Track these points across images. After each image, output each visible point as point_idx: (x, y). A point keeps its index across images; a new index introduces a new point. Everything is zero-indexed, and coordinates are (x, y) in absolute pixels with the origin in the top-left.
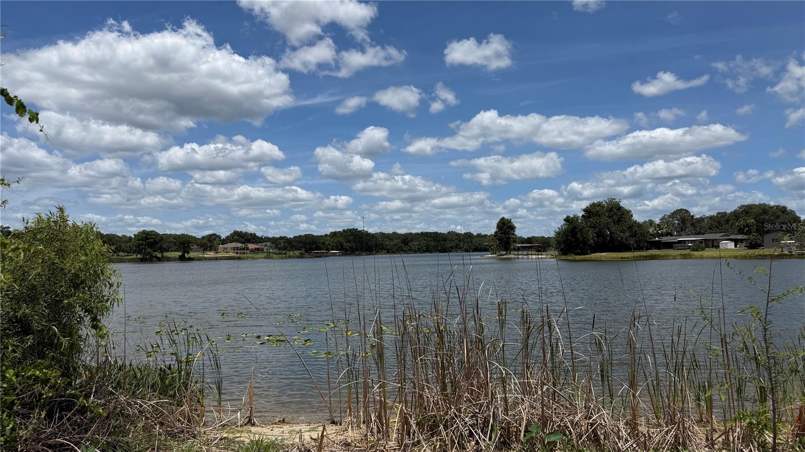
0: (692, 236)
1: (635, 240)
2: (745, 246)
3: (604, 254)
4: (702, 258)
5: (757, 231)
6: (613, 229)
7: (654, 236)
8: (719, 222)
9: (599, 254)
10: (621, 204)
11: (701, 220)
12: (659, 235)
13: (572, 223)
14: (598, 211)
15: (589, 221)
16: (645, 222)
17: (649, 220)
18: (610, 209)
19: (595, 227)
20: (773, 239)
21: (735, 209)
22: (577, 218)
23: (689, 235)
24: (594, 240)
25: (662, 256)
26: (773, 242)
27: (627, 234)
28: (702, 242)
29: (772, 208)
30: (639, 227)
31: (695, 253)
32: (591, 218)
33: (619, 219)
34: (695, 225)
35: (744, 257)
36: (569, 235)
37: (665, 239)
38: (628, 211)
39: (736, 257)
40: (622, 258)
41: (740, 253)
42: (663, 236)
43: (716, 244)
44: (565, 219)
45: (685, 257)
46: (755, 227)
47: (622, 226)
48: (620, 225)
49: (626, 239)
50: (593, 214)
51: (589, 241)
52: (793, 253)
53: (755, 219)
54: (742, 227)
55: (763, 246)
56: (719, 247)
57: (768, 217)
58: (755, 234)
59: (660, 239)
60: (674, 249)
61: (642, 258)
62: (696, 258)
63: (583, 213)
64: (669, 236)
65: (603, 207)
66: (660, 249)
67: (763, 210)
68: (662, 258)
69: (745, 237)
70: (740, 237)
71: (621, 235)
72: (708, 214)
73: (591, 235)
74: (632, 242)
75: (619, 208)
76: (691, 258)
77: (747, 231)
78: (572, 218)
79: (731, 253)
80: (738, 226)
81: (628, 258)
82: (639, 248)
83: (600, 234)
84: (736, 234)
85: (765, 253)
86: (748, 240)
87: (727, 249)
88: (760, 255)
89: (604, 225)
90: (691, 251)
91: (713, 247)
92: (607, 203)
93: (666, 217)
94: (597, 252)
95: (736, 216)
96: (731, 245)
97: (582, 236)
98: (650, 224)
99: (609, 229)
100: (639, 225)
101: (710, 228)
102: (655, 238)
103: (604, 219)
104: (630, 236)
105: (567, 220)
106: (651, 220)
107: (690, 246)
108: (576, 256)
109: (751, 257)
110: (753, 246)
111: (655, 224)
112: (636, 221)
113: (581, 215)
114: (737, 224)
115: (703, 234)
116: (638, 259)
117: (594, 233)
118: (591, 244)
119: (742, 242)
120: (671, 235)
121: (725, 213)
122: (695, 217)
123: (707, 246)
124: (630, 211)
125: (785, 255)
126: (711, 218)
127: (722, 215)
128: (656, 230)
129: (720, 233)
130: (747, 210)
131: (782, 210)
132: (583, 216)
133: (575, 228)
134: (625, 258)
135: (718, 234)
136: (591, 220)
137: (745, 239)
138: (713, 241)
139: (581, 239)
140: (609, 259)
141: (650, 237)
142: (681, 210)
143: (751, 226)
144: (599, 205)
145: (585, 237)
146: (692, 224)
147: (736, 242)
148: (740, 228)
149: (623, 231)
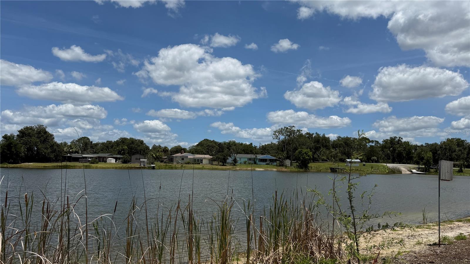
0: (91, 154)
1: (54, 155)
2: (121, 162)
3: (31, 164)
4: (97, 168)
5: (128, 153)
6: (40, 147)
7: (67, 153)
8: (107, 147)
9: (27, 163)
10: (47, 130)
11: (97, 145)
12: (70, 153)
13: (8, 140)
14: (30, 133)
15: (22, 139)
16: (61, 143)
17: (64, 142)
18: (39, 132)
19: (26, 144)
20: (136, 158)
21: (117, 139)
22: (13, 137)
23: (89, 153)
24: (25, 153)
25: (72, 166)
26: (136, 159)
27: (49, 150)
28: (97, 159)
29: (136, 140)
30: (58, 146)
31: (93, 165)
32: (24, 137)
33: (45, 139)
34: (94, 147)
35: (121, 168)
36: (5, 149)
37: (74, 155)
38: (51, 135)
39: (116, 168)
40: (44, 167)
41: (119, 165)
42: (73, 153)
43: (105, 160)
44: (3, 136)
45: (87, 167)
46: (127, 151)
47: (46, 145)
48: (45, 144)
49: (48, 154)
50: (26, 134)
51: (21, 154)
52: (146, 166)
53: (127, 146)
54: (120, 150)
55: (131, 162)
56: (106, 162)
57: (134, 146)
58: (127, 155)
59: (71, 155)
60: (80, 162)
61: (58, 167)
62: (93, 168)
63: (18, 133)
64: (77, 154)
65: (34, 130)
66: (70, 161)
67: (132, 141)
68: (71, 168)
69: (122, 156)
70: (119, 156)
71: (45, 151)
72: (101, 141)
73: (23, 150)
74: (52, 156)
75: (46, 132)
76: (90, 168)
77: (123, 153)
78: (9, 136)
79: (114, 166)
80: (118, 150)
81: (49, 167)
82: (57, 161)
83: (30, 149)
84: (116, 155)
85: (132, 166)
86: (123, 158)
87: (111, 163)
88: (129, 167)
89: (33, 143)
90: (90, 163)
91: (103, 162)
92: (36, 128)
93: (75, 141)
94: (26, 162)
95: (117, 144)
96: (113, 161)
97: (15, 150)
98: (64, 145)
99: (37, 146)
100: (58, 145)
101: (102, 150)
102: (68, 154)
103: (34, 139)
104: (51, 152)
105: (5, 137)
106: (66, 143)
107: (90, 160)
108: (9, 165)
109: (124, 168)
110: (125, 162)
111: (68, 145)
112: (56, 142)
113: (16, 135)
114: (118, 148)
115: (98, 154)
116: (56, 167)
117: (26, 148)
118: (22, 156)
119: (120, 159)
120: (78, 153)
121: (111, 141)
122: (93, 143)
123: (100, 161)
124: (52, 135)
125: (142, 167)
126: (103, 144)
127: (110, 142)
128: (68, 149)
129: (108, 153)
130: (123, 141)
131: (141, 142)
132: (18, 135)
133: (11, 143)
134: (46, 167)
135: (106, 154)
136: (24, 138)
137: (121, 158)
138: (103, 158)
139: (15, 152)
140: (34, 167)
141: (65, 153)
142: (85, 138)
143: (125, 150)
144: (31, 128)
145: (18, 151)
146: (92, 147)
147: (116, 159)
148: (119, 151)
149: (47, 149)
